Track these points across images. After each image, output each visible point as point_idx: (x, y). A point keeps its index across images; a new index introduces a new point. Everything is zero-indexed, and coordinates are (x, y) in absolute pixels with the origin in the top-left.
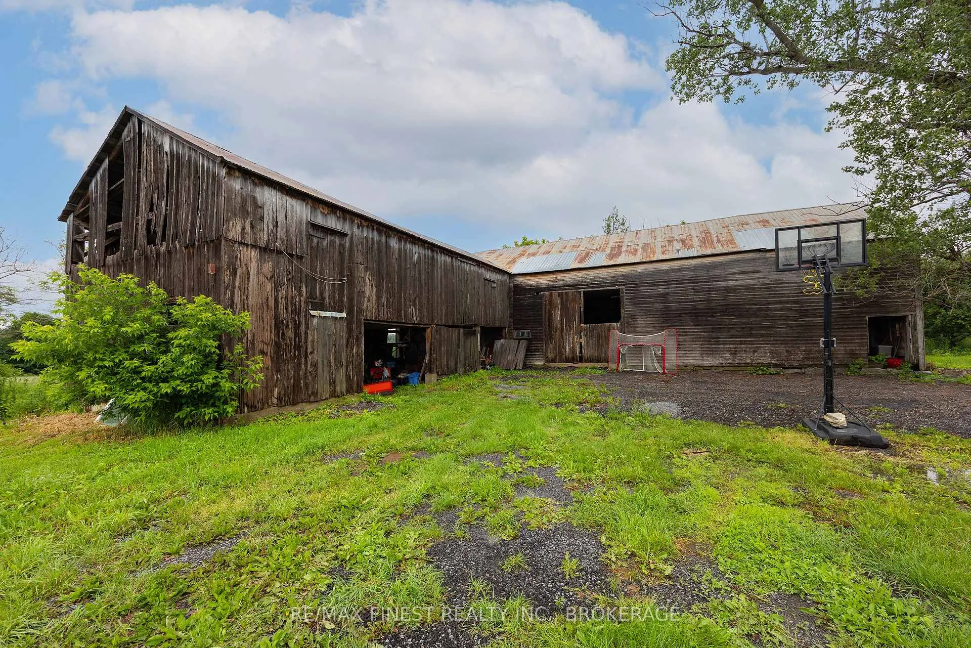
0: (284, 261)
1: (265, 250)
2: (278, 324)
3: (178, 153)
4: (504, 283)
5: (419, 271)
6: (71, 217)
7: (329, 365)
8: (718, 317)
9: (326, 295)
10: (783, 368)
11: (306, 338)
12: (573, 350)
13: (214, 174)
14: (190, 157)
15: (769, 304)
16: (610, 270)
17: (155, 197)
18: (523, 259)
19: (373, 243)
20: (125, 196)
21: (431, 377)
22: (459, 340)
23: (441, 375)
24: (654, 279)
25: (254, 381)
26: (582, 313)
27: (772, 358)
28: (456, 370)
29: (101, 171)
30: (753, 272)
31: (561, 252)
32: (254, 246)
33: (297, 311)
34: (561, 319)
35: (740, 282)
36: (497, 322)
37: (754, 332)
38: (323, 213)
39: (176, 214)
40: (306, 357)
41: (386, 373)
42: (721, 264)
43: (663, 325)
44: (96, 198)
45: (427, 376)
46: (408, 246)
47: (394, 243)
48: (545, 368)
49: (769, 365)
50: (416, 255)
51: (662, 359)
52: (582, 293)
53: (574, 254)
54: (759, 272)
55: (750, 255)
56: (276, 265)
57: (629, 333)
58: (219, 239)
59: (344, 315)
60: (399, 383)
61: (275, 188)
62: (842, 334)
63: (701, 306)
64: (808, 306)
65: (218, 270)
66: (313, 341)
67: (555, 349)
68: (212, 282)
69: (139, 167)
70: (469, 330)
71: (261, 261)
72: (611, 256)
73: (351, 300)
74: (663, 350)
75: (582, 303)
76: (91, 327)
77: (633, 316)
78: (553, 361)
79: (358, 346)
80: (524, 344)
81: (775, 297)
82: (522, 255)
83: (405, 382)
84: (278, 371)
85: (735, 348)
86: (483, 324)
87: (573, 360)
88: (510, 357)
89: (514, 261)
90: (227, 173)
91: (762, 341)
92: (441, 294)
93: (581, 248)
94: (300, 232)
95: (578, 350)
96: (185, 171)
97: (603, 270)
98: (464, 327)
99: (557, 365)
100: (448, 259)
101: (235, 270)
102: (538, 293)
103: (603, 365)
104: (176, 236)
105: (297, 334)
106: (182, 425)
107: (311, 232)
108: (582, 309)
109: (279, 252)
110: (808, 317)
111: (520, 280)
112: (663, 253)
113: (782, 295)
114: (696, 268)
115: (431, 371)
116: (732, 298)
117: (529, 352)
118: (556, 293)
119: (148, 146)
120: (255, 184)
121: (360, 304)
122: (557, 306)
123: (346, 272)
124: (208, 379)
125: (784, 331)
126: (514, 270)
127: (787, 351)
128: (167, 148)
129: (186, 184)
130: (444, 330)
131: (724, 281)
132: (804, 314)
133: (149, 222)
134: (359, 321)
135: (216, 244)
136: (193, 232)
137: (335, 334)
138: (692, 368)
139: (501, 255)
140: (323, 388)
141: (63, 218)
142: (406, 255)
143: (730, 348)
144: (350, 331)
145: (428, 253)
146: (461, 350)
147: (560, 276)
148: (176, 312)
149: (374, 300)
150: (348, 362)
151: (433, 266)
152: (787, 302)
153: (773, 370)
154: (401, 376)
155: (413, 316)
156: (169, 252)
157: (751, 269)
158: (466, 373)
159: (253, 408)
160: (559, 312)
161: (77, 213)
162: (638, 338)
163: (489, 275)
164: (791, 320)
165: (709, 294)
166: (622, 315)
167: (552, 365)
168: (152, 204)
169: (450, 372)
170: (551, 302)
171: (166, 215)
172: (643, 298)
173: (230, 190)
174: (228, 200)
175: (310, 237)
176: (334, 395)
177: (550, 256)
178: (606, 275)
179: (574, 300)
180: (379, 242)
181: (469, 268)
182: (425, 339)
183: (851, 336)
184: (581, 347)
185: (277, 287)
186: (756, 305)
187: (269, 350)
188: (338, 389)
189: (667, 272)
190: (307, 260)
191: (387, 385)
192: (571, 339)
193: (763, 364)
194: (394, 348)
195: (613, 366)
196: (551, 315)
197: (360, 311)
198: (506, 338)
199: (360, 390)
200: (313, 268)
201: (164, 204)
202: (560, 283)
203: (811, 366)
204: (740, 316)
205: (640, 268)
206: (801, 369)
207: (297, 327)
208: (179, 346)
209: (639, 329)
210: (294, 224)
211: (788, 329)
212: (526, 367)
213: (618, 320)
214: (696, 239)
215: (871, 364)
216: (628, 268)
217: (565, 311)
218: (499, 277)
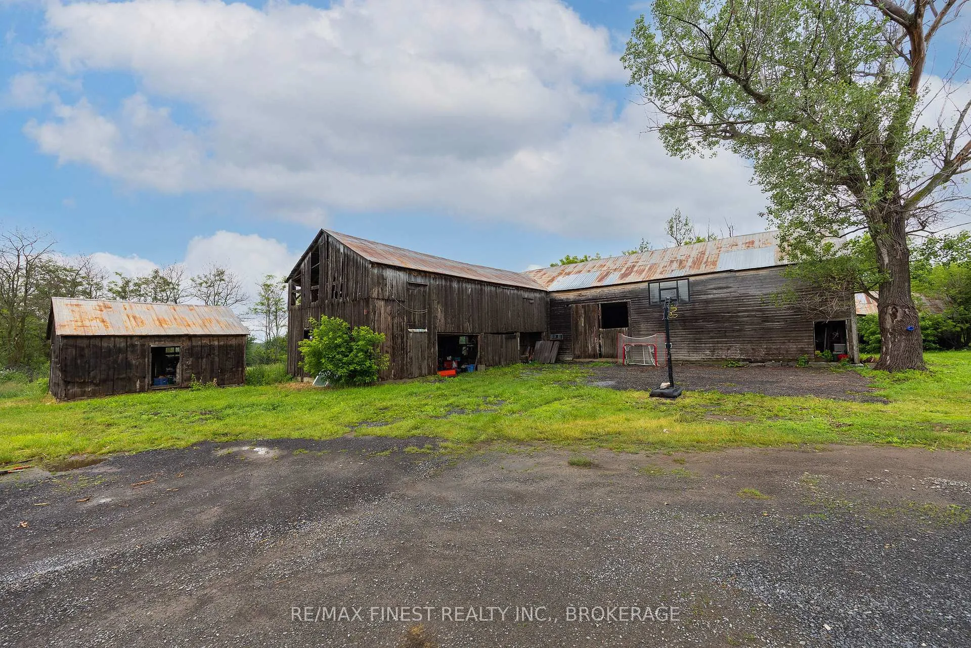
0: (396, 304)
1: (387, 301)
2: (394, 337)
3: (347, 254)
4: (541, 299)
5: (472, 300)
6: (291, 280)
7: (418, 359)
8: (701, 323)
9: (417, 320)
10: (750, 362)
11: (407, 344)
12: (594, 348)
13: (365, 266)
14: (353, 257)
15: (739, 312)
16: (620, 288)
17: (336, 275)
18: (560, 278)
19: (442, 287)
20: (320, 273)
21: (482, 367)
22: (502, 342)
23: (488, 366)
25: (385, 366)
26: (601, 321)
27: (741, 354)
28: (500, 363)
29: (307, 258)
30: (725, 288)
31: (589, 271)
32: (383, 299)
33: (402, 330)
34: (585, 325)
35: (717, 296)
36: (535, 328)
37: (727, 334)
38: (414, 276)
39: (347, 284)
40: (407, 354)
41: (455, 365)
42: (702, 281)
43: (660, 329)
44: (305, 272)
45: (479, 367)
46: (464, 285)
47: (455, 285)
48: (573, 362)
49: (739, 360)
50: (470, 290)
51: (655, 355)
52: (600, 305)
53: (598, 273)
54: (731, 287)
55: (724, 275)
56: (392, 307)
57: (635, 335)
58: (368, 298)
59: (426, 330)
60: (461, 371)
61: (391, 268)
62: (794, 335)
63: (688, 314)
64: (768, 314)
65: (368, 312)
66: (410, 346)
67: (581, 348)
68: (365, 319)
69: (328, 258)
70: (511, 335)
71: (386, 306)
72: (623, 275)
73: (430, 322)
74: (655, 349)
75: (600, 313)
76: (325, 341)
77: (637, 323)
78: (579, 357)
79: (434, 348)
80: (557, 344)
81: (743, 307)
82: (560, 274)
83: (465, 370)
84: (394, 361)
85: (714, 346)
86: (522, 331)
87: (595, 356)
88: (546, 354)
89: (551, 281)
90: (372, 266)
91: (734, 341)
92: (488, 312)
93: (604, 268)
94: (403, 287)
95: (598, 348)
96: (351, 263)
97: (615, 288)
98: (507, 333)
99: (582, 360)
100: (493, 289)
101: (375, 312)
102: (567, 305)
103: (614, 360)
104: (347, 295)
105: (402, 342)
106: (355, 385)
107: (409, 287)
108: (600, 317)
109: (394, 300)
110: (768, 322)
111: (555, 295)
112: (661, 273)
113: (750, 305)
115: (481, 363)
116: (711, 307)
117: (561, 351)
118: (580, 305)
119: (332, 248)
120: (383, 269)
121: (435, 323)
122: (581, 316)
123: (427, 306)
124: (368, 364)
125: (752, 333)
126: (550, 289)
127: (753, 349)
128: (342, 250)
129: (352, 270)
130: (490, 336)
131: (705, 294)
132: (766, 319)
133: (333, 287)
134: (434, 334)
135: (367, 300)
136: (356, 293)
137: (422, 341)
138: (681, 362)
139: (545, 274)
140: (416, 372)
141: (286, 281)
142: (463, 291)
143: (710, 346)
144: (429, 340)
145: (478, 287)
146: (504, 350)
147: (583, 293)
148: (354, 333)
149: (443, 321)
150: (428, 357)
151: (481, 294)
152: (753, 311)
153: (741, 364)
154: (463, 367)
155: (469, 328)
156: (344, 303)
157: (724, 285)
158: (507, 365)
159: (383, 379)
160: (583, 320)
161: (294, 278)
162: (642, 340)
163: (527, 295)
164: (756, 325)
165: (693, 305)
166: (629, 322)
167: (578, 360)
168: (335, 278)
169: (496, 364)
170: (577, 312)
171: (342, 284)
172: (644, 308)
173: (373, 274)
174: (372, 279)
175: (408, 290)
176: (421, 375)
177: (581, 275)
178: (617, 291)
179: (593, 311)
180: (446, 286)
182: (477, 343)
183: (801, 337)
184: (600, 346)
185: (393, 318)
186: (729, 313)
187: (390, 350)
188: (423, 372)
190: (406, 303)
191: (453, 372)
192: (592, 340)
193: (734, 360)
194: (464, 348)
195: (620, 361)
196: (577, 323)
197: (435, 328)
198: (544, 340)
199: (435, 373)
200: (410, 306)
201: (341, 278)
202: (583, 298)
203: (771, 360)
204: (717, 322)
205: (642, 286)
206: (764, 362)
207: (402, 338)
208: (356, 349)
209: (641, 333)
210: (400, 285)
211: (754, 331)
212: (558, 361)
213: (627, 326)
214: (690, 260)
215: (817, 359)
216: (633, 286)
217: (588, 319)
218: (537, 295)
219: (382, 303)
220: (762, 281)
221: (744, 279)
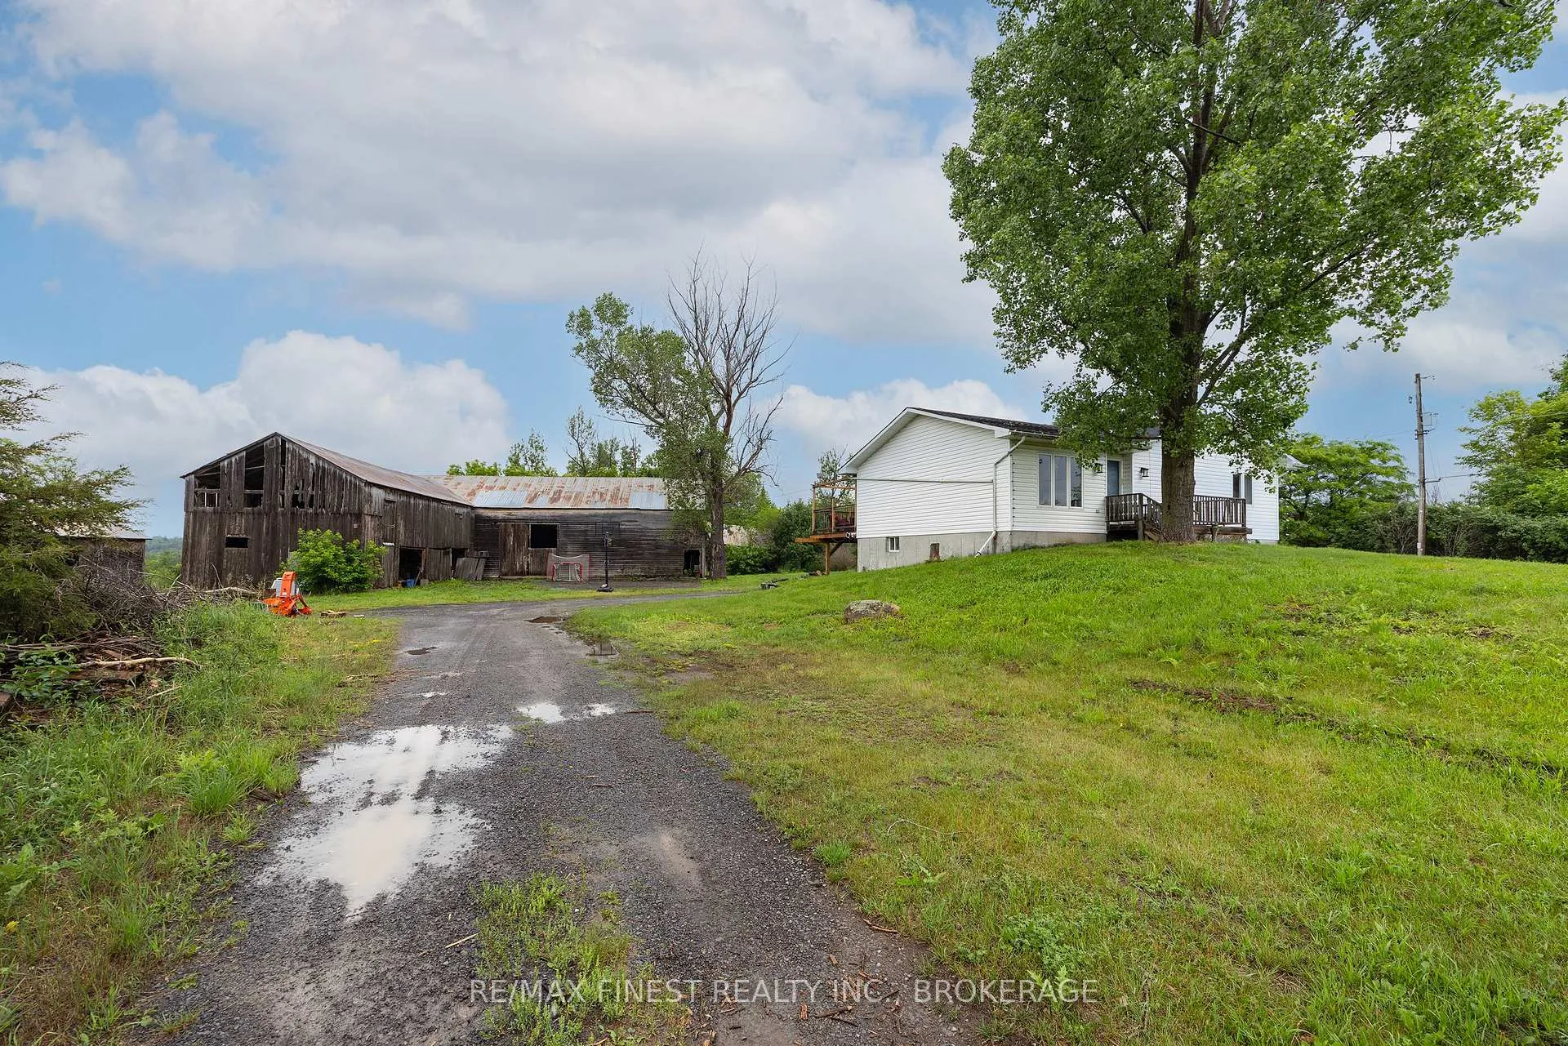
1: (372, 516)
3: (324, 467)
4: (466, 514)
5: (422, 516)
6: (192, 476)
7: (388, 570)
8: (615, 547)
9: (388, 534)
10: (646, 577)
12: (522, 567)
14: (335, 472)
15: (641, 541)
16: (551, 510)
17: (301, 484)
18: (482, 492)
19: (404, 503)
20: (266, 477)
21: (425, 582)
22: (440, 558)
23: (430, 581)
24: (581, 520)
26: (530, 540)
27: (641, 571)
28: (439, 579)
29: (236, 457)
30: (633, 521)
31: (515, 489)
33: (379, 544)
34: (514, 543)
35: (628, 527)
36: (462, 544)
37: (633, 557)
38: (388, 493)
39: (323, 496)
42: (618, 514)
43: (582, 551)
44: (230, 472)
45: (422, 581)
47: (412, 501)
48: (500, 579)
49: (640, 576)
50: (421, 506)
51: (580, 572)
52: (530, 525)
53: (525, 494)
54: (637, 521)
55: (633, 511)
56: (375, 523)
57: (562, 555)
59: (394, 544)
61: (376, 486)
62: (673, 558)
64: (659, 543)
67: (508, 566)
69: (283, 464)
70: (445, 550)
71: (372, 522)
72: (553, 500)
73: (396, 536)
74: (581, 567)
75: (530, 532)
77: (565, 544)
78: (506, 575)
79: (397, 561)
80: (483, 562)
82: (480, 486)
85: (626, 565)
86: (453, 546)
87: (522, 573)
88: (471, 571)
89: (473, 493)
91: (637, 561)
92: (432, 528)
93: (531, 489)
94: (383, 505)
95: (525, 566)
96: (331, 477)
97: (545, 511)
98: (443, 548)
99: (508, 577)
101: (366, 526)
102: (495, 522)
103: (542, 577)
104: (322, 507)
108: (530, 537)
109: (377, 518)
110: (659, 548)
111: (481, 512)
112: (587, 503)
114: (604, 514)
115: (423, 578)
116: (624, 536)
117: (487, 568)
118: (510, 523)
119: (293, 456)
121: (399, 537)
122: (510, 533)
123: (395, 522)
125: (649, 556)
126: (475, 504)
127: (649, 568)
128: (313, 461)
129: (332, 483)
130: (432, 551)
131: (620, 525)
132: (657, 546)
133: (295, 496)
134: (398, 548)
136: (338, 507)
137: (389, 554)
140: (386, 582)
142: (417, 507)
143: (621, 565)
144: (395, 553)
145: (427, 502)
146: (441, 565)
147: (514, 512)
149: (402, 533)
150: (393, 570)
151: (428, 510)
152: (650, 540)
155: (418, 542)
156: (316, 514)
157: (633, 519)
158: (444, 580)
160: (512, 538)
161: (199, 475)
162: (568, 559)
163: (458, 510)
164: (652, 550)
166: (558, 543)
167: (505, 577)
168: (298, 487)
169: (436, 579)
170: (506, 530)
171: (312, 495)
172: (572, 532)
173: (365, 492)
174: (365, 496)
176: (389, 586)
177: (504, 492)
178: (546, 514)
179: (524, 530)
180: (406, 502)
181: (447, 507)
182: (421, 558)
183: (677, 560)
184: (528, 564)
185: (375, 532)
186: (635, 541)
188: (390, 583)
189: (587, 516)
190: (384, 518)
192: (521, 558)
193: (636, 575)
195: (549, 577)
196: (506, 540)
197: (397, 541)
198: (468, 557)
200: (385, 521)
201: (309, 489)
202: (513, 517)
203: (658, 575)
204: (627, 547)
205: (571, 512)
206: (655, 577)
209: (567, 553)
210: (380, 502)
212: (483, 579)
213: (555, 546)
214: (609, 494)
215: (684, 575)
216: (562, 511)
217: (517, 537)
218: (465, 510)
219: (370, 518)
220: (656, 519)
221: (645, 516)
